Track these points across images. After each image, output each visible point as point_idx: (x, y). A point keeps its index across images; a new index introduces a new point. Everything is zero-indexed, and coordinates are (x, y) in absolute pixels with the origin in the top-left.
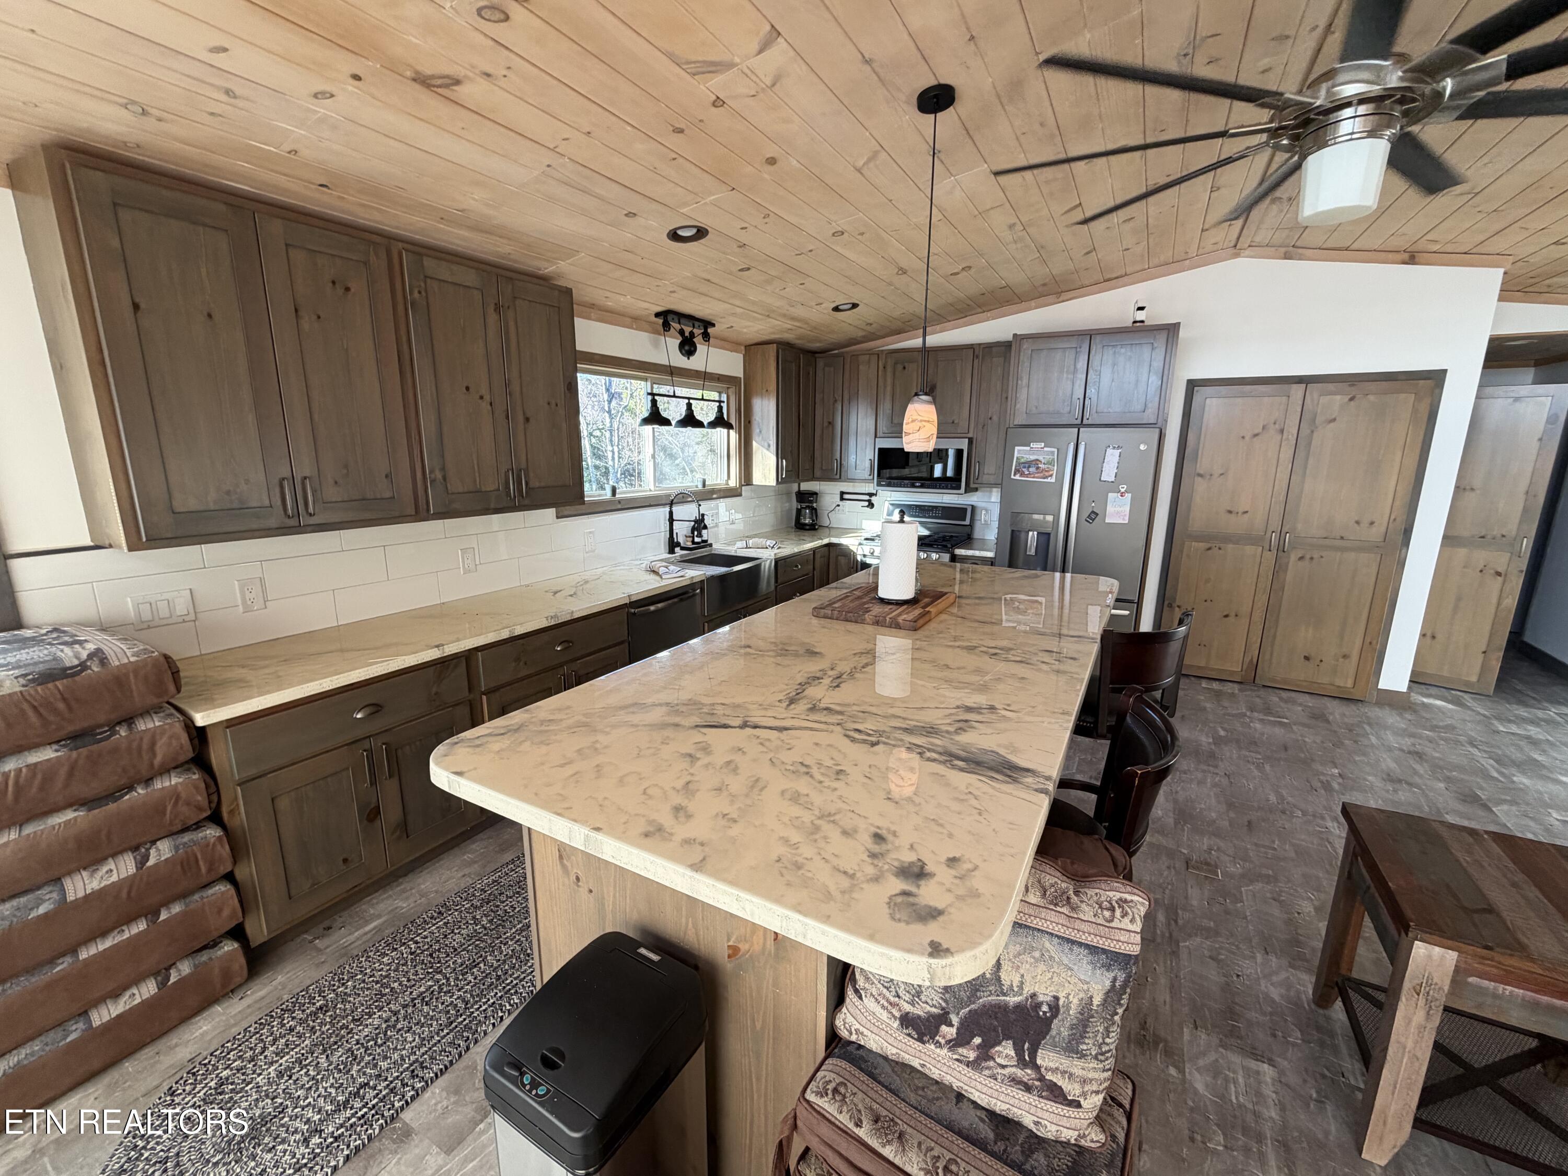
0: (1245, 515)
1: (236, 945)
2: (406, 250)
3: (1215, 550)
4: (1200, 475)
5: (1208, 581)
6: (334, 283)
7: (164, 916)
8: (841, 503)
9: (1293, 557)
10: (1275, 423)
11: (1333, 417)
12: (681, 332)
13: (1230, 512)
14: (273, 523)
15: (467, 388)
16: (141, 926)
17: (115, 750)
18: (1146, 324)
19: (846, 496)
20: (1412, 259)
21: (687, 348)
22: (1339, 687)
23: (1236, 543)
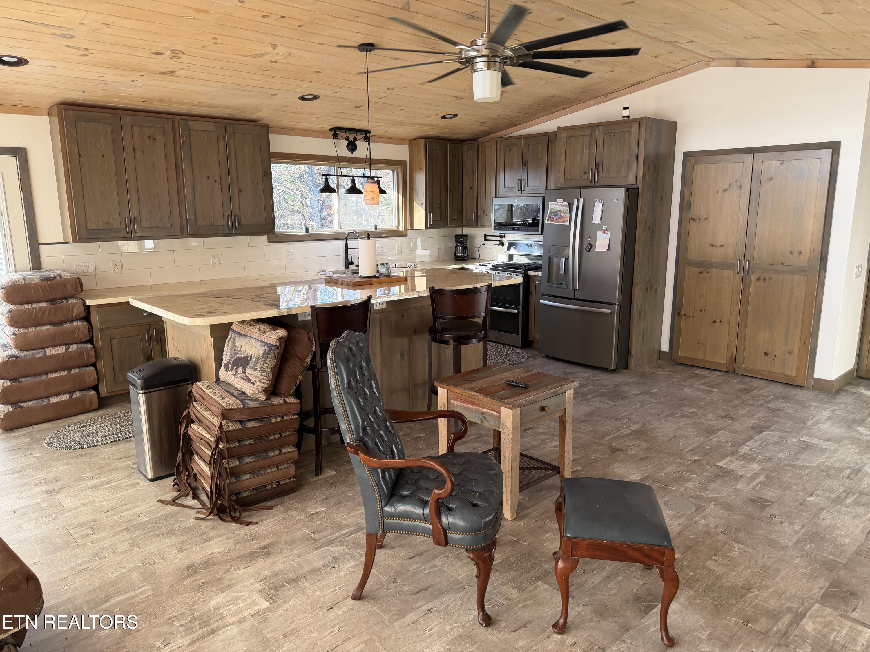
0: (722, 248)
1: (95, 393)
2: (181, 119)
3: (705, 273)
4: (693, 219)
5: (701, 296)
6: (149, 137)
7: (73, 372)
8: (485, 242)
9: (753, 278)
10: (736, 182)
11: (772, 176)
12: (347, 139)
13: (712, 245)
14: (121, 235)
15: (208, 177)
16: (65, 373)
17: (62, 308)
18: (631, 118)
19: (489, 238)
20: (813, 64)
21: (350, 147)
22: (786, 375)
23: (717, 268)
